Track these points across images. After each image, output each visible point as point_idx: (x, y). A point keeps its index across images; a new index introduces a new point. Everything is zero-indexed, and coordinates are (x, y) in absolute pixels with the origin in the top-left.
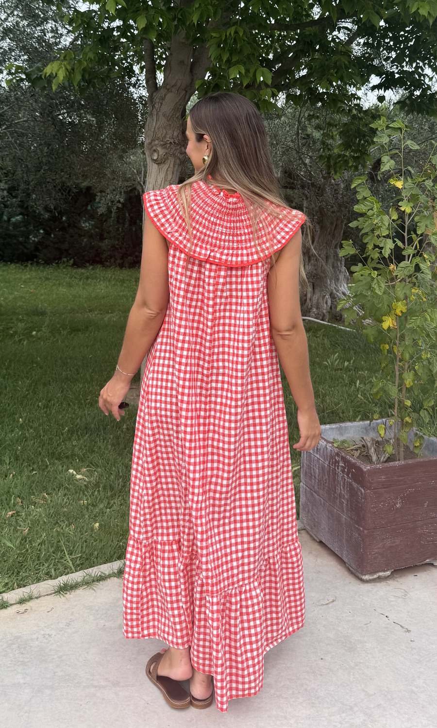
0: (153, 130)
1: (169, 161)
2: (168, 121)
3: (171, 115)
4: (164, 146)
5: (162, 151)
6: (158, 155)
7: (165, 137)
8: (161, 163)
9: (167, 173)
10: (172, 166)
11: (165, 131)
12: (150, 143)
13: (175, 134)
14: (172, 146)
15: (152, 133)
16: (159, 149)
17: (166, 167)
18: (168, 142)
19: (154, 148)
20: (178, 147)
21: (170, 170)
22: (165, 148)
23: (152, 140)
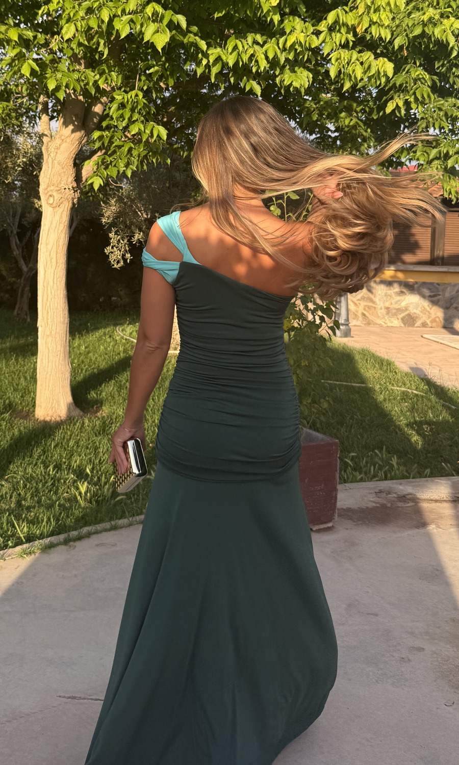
0: (48, 177)
1: (64, 205)
2: (63, 168)
3: (65, 163)
4: (59, 191)
5: (57, 196)
6: (54, 200)
7: (60, 183)
8: (56, 207)
9: (61, 216)
10: (66, 210)
11: (60, 178)
12: (46, 189)
13: (70, 180)
14: (66, 191)
15: (48, 180)
16: (54, 194)
17: (59, 210)
18: (63, 188)
19: (50, 193)
20: (72, 192)
21: (65, 213)
22: (60, 193)
23: (48, 186)
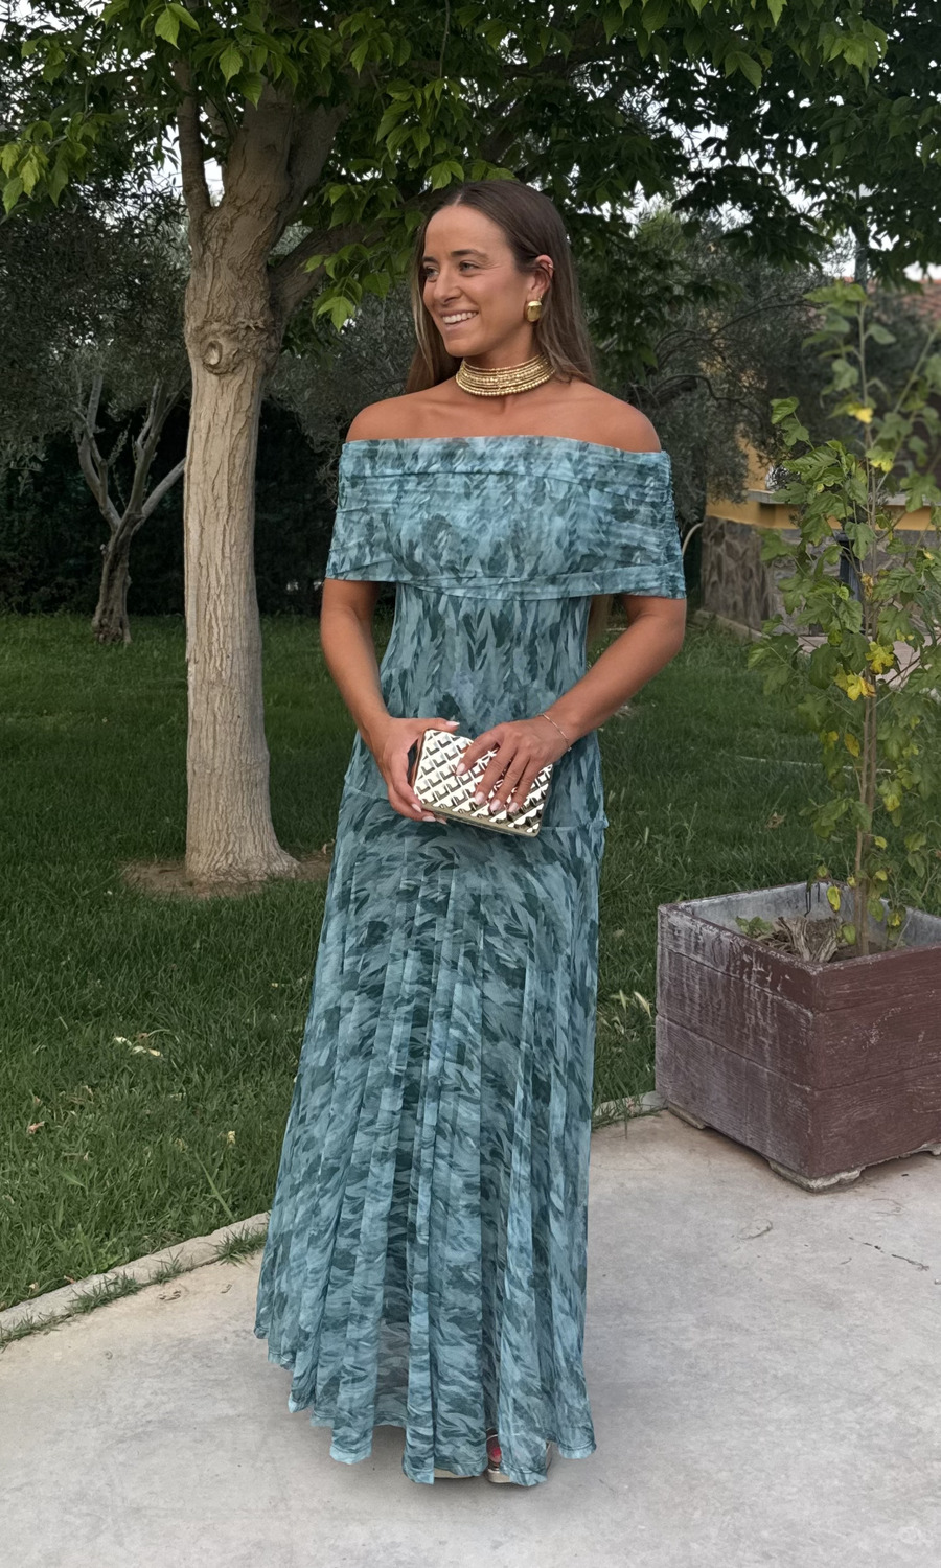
0: (205, 299)
1: (244, 369)
2: (240, 278)
3: (246, 265)
4: (232, 334)
5: (228, 347)
6: (220, 357)
7: (235, 314)
8: (226, 373)
9: (239, 394)
10: (250, 378)
11: (233, 303)
12: (200, 329)
13: (257, 307)
14: (250, 334)
15: (204, 307)
16: (222, 341)
17: (238, 380)
18: (242, 326)
19: (211, 339)
20: (264, 336)
21: (248, 388)
22: (236, 339)
23: (206, 322)
